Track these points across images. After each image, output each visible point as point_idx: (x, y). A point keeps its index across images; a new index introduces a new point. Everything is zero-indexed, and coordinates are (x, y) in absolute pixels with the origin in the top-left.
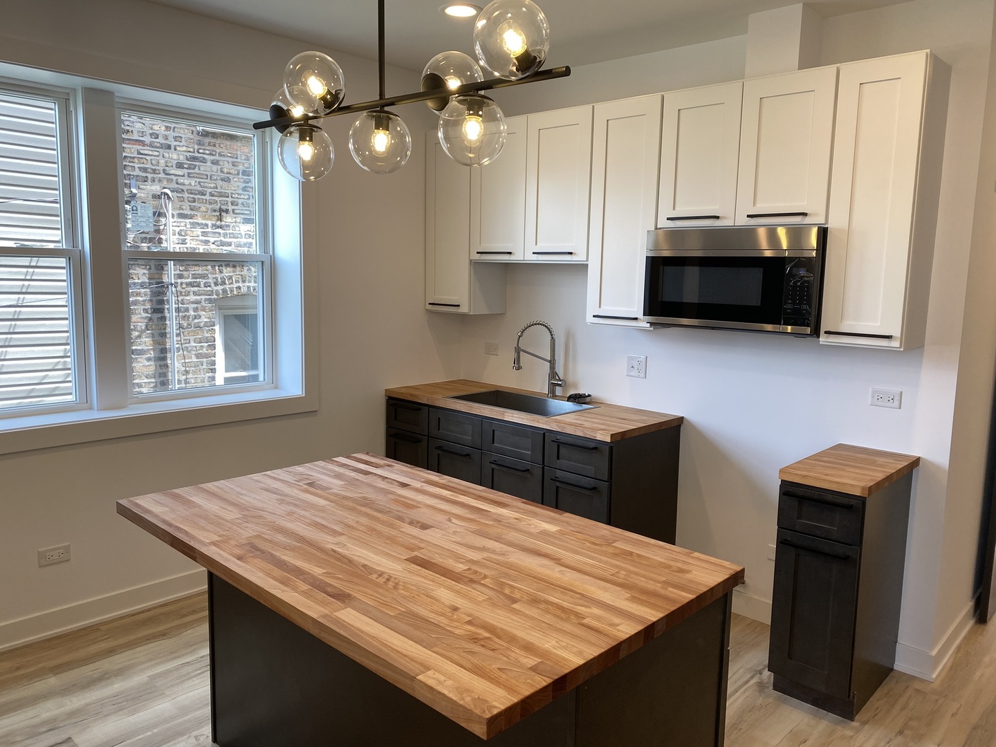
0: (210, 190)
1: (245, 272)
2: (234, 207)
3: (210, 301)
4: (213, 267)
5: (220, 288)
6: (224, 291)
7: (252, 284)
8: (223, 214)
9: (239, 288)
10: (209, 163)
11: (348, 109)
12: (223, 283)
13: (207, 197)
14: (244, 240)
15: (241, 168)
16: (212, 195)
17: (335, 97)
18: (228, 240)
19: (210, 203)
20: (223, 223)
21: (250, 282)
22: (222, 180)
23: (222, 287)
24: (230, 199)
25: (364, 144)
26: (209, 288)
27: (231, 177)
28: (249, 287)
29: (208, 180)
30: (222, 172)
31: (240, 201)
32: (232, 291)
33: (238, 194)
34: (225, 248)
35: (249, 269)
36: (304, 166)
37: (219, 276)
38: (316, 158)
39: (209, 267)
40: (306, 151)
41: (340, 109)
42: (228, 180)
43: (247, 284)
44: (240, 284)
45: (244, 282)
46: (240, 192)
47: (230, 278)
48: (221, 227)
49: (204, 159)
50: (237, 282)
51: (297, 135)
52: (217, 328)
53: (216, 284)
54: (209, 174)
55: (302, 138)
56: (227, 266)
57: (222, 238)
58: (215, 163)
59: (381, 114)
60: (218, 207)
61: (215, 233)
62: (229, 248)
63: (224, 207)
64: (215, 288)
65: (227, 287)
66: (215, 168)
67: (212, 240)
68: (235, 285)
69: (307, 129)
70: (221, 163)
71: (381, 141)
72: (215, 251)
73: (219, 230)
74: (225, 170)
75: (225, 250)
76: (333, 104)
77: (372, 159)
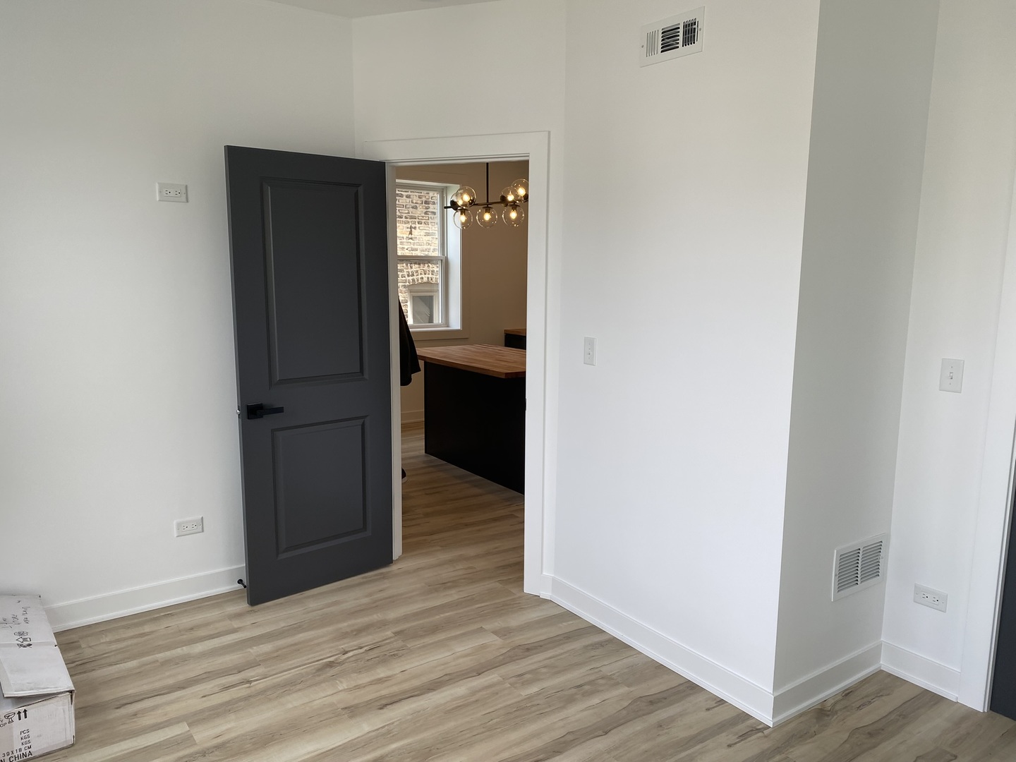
0: (405, 215)
1: (426, 268)
2: (420, 225)
3: (405, 286)
4: (407, 265)
5: (411, 278)
6: (413, 280)
7: (430, 276)
8: (413, 230)
9: (422, 278)
10: (404, 197)
11: (477, 204)
12: (413, 275)
13: (404, 219)
14: (425, 247)
15: (424, 199)
16: (406, 218)
17: (472, 201)
18: (416, 247)
19: (405, 223)
20: (413, 236)
21: (429, 274)
22: (412, 208)
23: (412, 278)
24: (417, 220)
25: (481, 217)
26: (404, 278)
27: (418, 205)
28: (428, 278)
29: (404, 209)
30: (412, 202)
31: (423, 221)
32: (418, 280)
33: (423, 217)
34: (413, 252)
35: (428, 266)
36: (463, 224)
37: (410, 270)
38: (467, 221)
39: (404, 264)
40: (463, 218)
41: (474, 205)
42: (416, 208)
43: (427, 276)
44: (423, 276)
45: (425, 274)
46: (423, 215)
47: (417, 272)
48: (411, 239)
49: (402, 194)
50: (421, 274)
51: (460, 212)
52: (409, 304)
53: (408, 276)
54: (405, 204)
55: (461, 214)
56: (415, 263)
57: (412, 246)
58: (408, 197)
59: (487, 208)
60: (409, 226)
61: (408, 242)
62: (416, 252)
63: (413, 226)
64: (408, 278)
65: (415, 277)
66: (408, 200)
67: (406, 247)
68: (420, 276)
69: (463, 211)
70: (412, 197)
71: (487, 217)
72: (408, 254)
73: (410, 241)
74: (414, 201)
75: (414, 253)
76: (472, 203)
77: (484, 223)
